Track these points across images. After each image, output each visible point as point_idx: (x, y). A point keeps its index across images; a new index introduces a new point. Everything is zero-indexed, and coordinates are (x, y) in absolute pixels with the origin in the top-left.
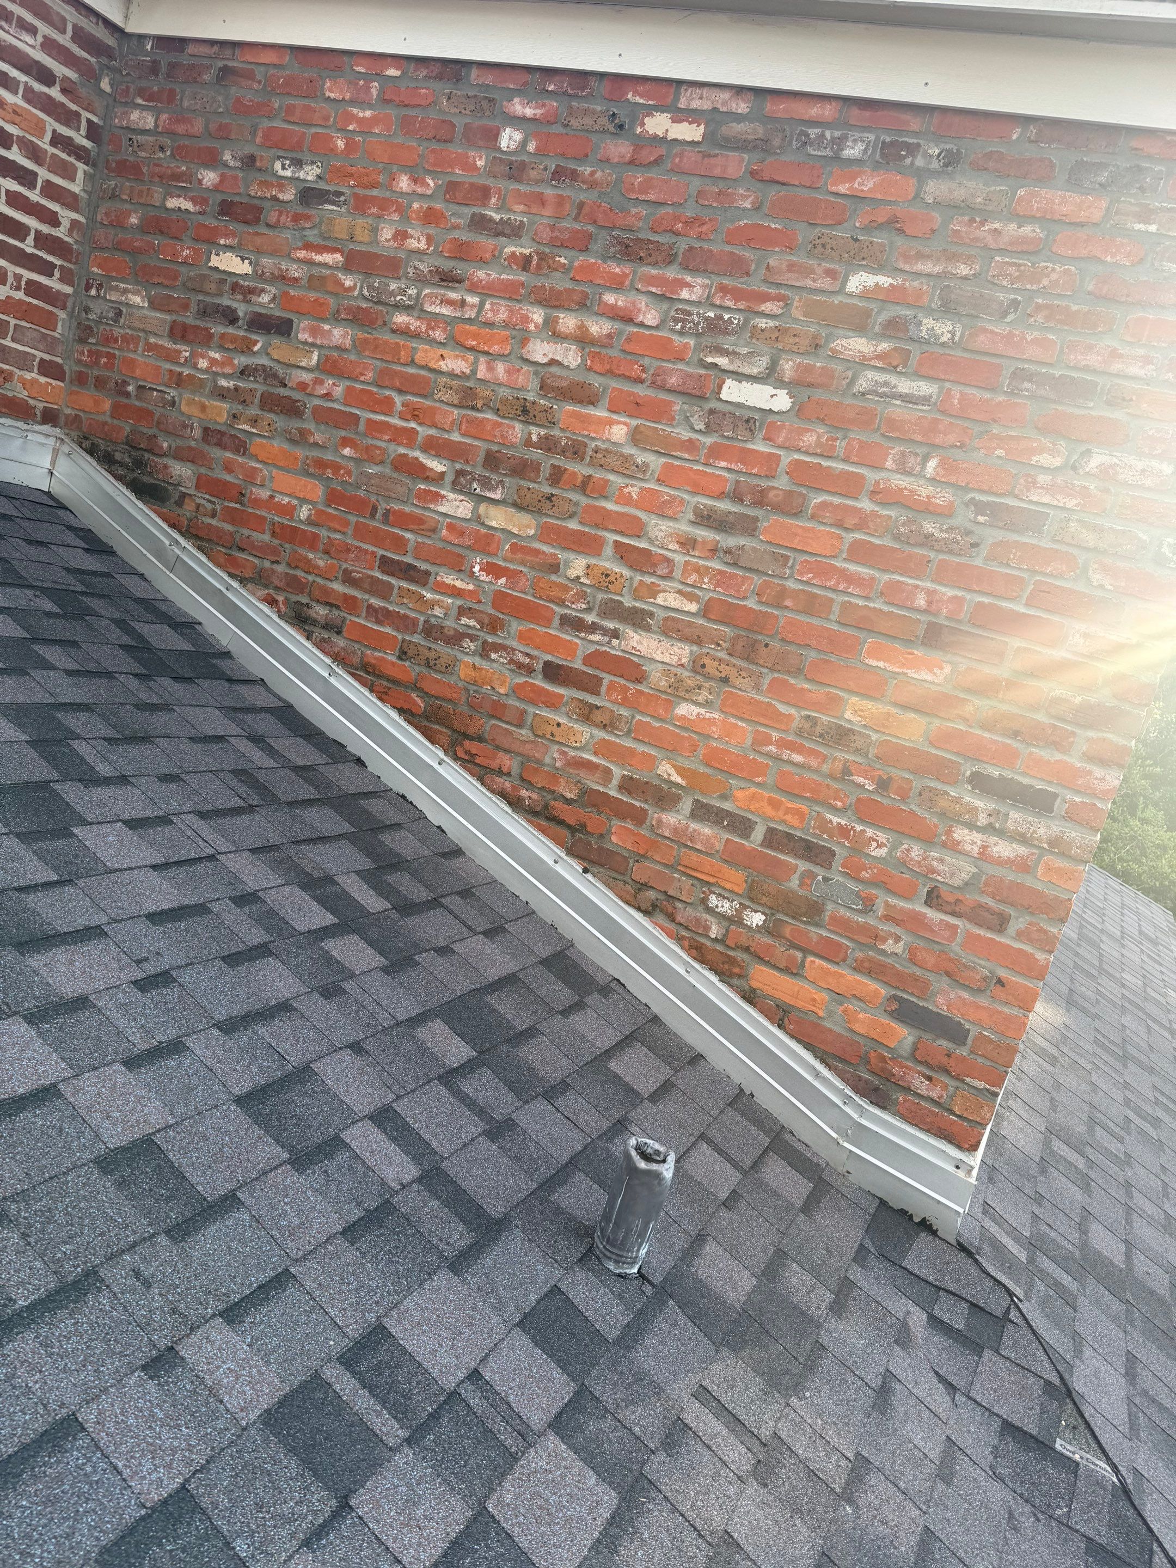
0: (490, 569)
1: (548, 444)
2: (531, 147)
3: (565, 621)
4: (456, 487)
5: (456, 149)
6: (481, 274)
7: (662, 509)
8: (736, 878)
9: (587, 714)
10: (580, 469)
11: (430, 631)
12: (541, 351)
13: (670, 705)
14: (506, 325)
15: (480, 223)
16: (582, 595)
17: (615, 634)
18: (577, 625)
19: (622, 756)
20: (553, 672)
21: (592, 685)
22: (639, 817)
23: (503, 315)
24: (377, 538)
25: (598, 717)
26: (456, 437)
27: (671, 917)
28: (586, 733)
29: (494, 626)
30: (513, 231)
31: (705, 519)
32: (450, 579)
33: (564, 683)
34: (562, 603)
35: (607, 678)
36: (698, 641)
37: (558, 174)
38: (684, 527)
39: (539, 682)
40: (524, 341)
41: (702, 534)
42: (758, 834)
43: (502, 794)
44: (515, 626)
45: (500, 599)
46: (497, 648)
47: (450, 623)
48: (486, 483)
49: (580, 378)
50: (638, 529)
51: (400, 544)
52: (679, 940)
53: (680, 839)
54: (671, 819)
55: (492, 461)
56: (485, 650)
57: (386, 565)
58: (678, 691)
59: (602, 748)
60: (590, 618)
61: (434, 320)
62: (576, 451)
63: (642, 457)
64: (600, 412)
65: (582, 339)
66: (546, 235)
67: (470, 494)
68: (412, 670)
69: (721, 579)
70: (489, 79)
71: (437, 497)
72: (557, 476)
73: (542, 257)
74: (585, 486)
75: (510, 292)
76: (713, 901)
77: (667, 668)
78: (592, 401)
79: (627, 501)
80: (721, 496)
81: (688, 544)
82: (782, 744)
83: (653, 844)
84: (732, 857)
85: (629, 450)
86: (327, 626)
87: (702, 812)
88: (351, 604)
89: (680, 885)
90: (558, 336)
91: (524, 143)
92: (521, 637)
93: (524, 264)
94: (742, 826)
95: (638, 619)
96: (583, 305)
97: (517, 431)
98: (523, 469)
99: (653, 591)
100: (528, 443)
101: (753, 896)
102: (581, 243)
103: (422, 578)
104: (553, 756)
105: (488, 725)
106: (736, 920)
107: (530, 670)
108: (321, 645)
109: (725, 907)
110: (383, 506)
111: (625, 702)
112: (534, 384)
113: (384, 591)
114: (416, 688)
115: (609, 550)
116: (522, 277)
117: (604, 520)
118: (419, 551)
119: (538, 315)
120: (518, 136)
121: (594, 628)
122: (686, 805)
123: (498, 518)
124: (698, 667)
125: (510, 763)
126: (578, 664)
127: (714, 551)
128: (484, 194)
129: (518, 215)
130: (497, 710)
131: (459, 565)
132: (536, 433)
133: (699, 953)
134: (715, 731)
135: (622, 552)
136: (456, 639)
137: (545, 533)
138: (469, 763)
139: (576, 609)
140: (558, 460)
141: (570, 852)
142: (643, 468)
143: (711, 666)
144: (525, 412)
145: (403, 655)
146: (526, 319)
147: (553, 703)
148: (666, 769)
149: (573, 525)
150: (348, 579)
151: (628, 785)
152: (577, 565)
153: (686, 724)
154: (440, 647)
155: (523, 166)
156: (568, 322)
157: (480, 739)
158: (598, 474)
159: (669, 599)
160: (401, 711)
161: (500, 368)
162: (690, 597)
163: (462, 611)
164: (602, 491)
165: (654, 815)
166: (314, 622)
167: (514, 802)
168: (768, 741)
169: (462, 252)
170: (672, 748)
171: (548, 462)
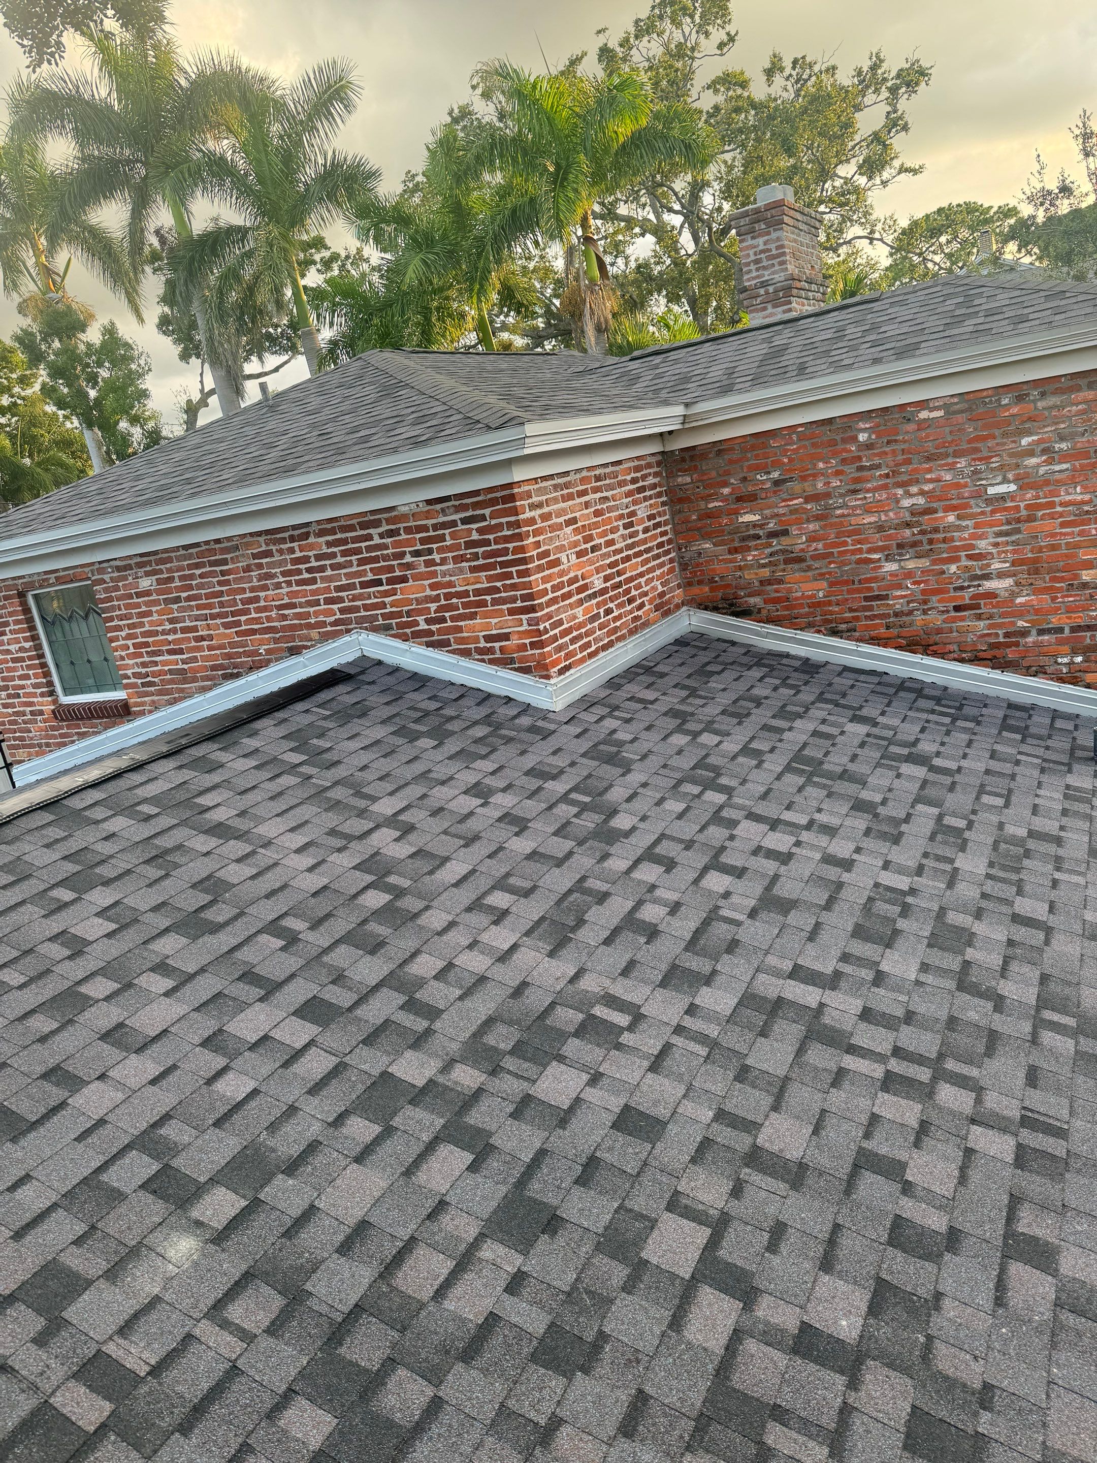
0: (914, 583)
1: (922, 532)
2: (873, 437)
3: (955, 589)
4: (887, 560)
5: (840, 447)
6: (869, 485)
7: (981, 537)
8: (1066, 648)
9: (979, 617)
10: (940, 536)
11: (896, 615)
12: (906, 503)
13: (1012, 601)
14: (887, 499)
15: (861, 469)
16: (959, 578)
17: (979, 586)
18: (962, 588)
19: (1000, 626)
20: (957, 609)
21: (978, 607)
22: (1017, 644)
23: (885, 496)
24: (858, 591)
25: (984, 616)
26: (880, 544)
27: (1045, 673)
28: (982, 624)
29: (925, 602)
30: (878, 467)
31: (999, 534)
32: (899, 593)
33: (964, 610)
34: (951, 583)
35: (982, 602)
36: (1015, 575)
37: (888, 442)
38: (992, 540)
39: (953, 614)
40: (898, 502)
41: (1000, 540)
42: (1067, 630)
43: (955, 660)
44: (934, 599)
45: (924, 592)
46: (929, 609)
47: (905, 609)
48: (901, 555)
49: (927, 506)
50: (973, 547)
51: (870, 589)
52: (1052, 679)
53: (1037, 644)
54: (1030, 639)
55: (900, 546)
56: (925, 612)
57: (866, 599)
58: (1013, 595)
59: (990, 627)
60: (966, 584)
61: (855, 508)
62: (936, 530)
63: (964, 523)
64: (940, 514)
65: (922, 493)
66: (892, 464)
67: (895, 560)
68: (894, 631)
69: (1014, 552)
70: (846, 420)
71: (880, 567)
72: (931, 541)
73: (893, 472)
74: (944, 540)
75: (885, 487)
76: (1060, 660)
77: (1006, 590)
78: (935, 511)
79: (965, 539)
80: (1002, 525)
81: (996, 545)
82: (1063, 597)
83: (1027, 651)
84: (1060, 642)
85: (957, 523)
86: (848, 631)
87: (1041, 632)
88: (857, 619)
89: (1044, 660)
90: (912, 496)
91: (870, 436)
92: (939, 601)
93: (887, 476)
94: (1060, 630)
95: (987, 577)
96: (917, 481)
97: (907, 532)
98: (914, 544)
99: (989, 565)
100: (914, 535)
101: (1074, 652)
102: (908, 462)
103: (886, 597)
104: (970, 638)
105: (937, 638)
106: (1072, 663)
107: (948, 611)
108: (848, 639)
109: (1066, 660)
110: (857, 579)
111: (994, 607)
112: (907, 514)
113: (870, 608)
114: (899, 637)
115: (964, 558)
116: (888, 481)
117: (957, 549)
118: (879, 588)
119: (900, 491)
120: (866, 435)
121: (969, 587)
122: (1034, 632)
123: (911, 565)
124: (1018, 584)
125: (955, 647)
126: (967, 601)
127: (1007, 543)
128: (859, 458)
129: (877, 461)
130: (939, 631)
131: (900, 587)
132: (915, 531)
133: (1062, 680)
134: (1035, 603)
135: (970, 557)
136: (910, 613)
137: (934, 562)
138: (935, 654)
139: (959, 583)
140: (929, 536)
141: (993, 668)
142: (967, 527)
143: (1023, 582)
144: (908, 525)
145: (888, 628)
146: (896, 494)
147: (962, 619)
148: (1021, 623)
149: (945, 555)
150: (851, 610)
151: (1007, 635)
152: (953, 568)
153: (1022, 605)
154: (904, 618)
155: (872, 444)
156: (914, 489)
157: (936, 644)
158: (948, 535)
159: (996, 566)
160: (896, 648)
161: (891, 514)
162: (1005, 562)
163: (908, 603)
164: (952, 539)
165: (1022, 641)
166: (842, 632)
167: (962, 661)
168: (1057, 598)
169: (857, 480)
170: (1021, 615)
171: (924, 539)
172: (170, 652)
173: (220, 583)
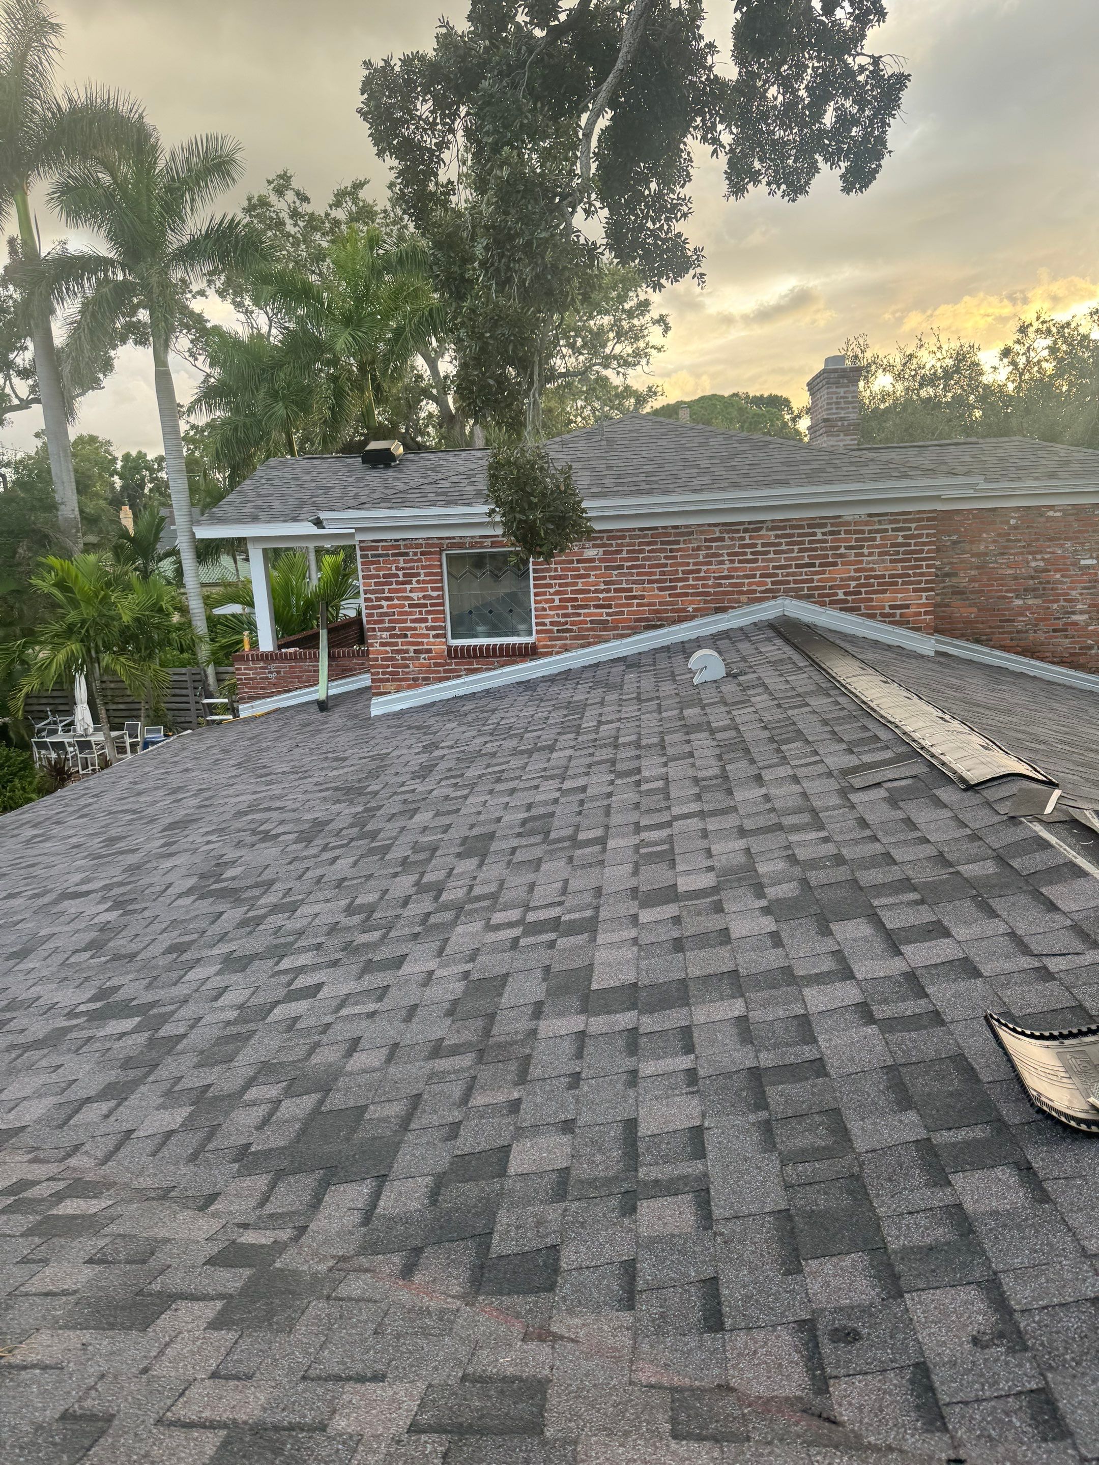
172: (596, 607)
173: (666, 558)
